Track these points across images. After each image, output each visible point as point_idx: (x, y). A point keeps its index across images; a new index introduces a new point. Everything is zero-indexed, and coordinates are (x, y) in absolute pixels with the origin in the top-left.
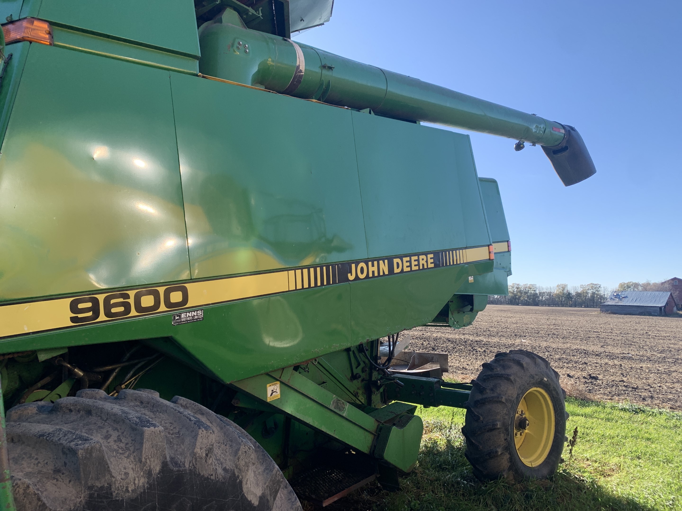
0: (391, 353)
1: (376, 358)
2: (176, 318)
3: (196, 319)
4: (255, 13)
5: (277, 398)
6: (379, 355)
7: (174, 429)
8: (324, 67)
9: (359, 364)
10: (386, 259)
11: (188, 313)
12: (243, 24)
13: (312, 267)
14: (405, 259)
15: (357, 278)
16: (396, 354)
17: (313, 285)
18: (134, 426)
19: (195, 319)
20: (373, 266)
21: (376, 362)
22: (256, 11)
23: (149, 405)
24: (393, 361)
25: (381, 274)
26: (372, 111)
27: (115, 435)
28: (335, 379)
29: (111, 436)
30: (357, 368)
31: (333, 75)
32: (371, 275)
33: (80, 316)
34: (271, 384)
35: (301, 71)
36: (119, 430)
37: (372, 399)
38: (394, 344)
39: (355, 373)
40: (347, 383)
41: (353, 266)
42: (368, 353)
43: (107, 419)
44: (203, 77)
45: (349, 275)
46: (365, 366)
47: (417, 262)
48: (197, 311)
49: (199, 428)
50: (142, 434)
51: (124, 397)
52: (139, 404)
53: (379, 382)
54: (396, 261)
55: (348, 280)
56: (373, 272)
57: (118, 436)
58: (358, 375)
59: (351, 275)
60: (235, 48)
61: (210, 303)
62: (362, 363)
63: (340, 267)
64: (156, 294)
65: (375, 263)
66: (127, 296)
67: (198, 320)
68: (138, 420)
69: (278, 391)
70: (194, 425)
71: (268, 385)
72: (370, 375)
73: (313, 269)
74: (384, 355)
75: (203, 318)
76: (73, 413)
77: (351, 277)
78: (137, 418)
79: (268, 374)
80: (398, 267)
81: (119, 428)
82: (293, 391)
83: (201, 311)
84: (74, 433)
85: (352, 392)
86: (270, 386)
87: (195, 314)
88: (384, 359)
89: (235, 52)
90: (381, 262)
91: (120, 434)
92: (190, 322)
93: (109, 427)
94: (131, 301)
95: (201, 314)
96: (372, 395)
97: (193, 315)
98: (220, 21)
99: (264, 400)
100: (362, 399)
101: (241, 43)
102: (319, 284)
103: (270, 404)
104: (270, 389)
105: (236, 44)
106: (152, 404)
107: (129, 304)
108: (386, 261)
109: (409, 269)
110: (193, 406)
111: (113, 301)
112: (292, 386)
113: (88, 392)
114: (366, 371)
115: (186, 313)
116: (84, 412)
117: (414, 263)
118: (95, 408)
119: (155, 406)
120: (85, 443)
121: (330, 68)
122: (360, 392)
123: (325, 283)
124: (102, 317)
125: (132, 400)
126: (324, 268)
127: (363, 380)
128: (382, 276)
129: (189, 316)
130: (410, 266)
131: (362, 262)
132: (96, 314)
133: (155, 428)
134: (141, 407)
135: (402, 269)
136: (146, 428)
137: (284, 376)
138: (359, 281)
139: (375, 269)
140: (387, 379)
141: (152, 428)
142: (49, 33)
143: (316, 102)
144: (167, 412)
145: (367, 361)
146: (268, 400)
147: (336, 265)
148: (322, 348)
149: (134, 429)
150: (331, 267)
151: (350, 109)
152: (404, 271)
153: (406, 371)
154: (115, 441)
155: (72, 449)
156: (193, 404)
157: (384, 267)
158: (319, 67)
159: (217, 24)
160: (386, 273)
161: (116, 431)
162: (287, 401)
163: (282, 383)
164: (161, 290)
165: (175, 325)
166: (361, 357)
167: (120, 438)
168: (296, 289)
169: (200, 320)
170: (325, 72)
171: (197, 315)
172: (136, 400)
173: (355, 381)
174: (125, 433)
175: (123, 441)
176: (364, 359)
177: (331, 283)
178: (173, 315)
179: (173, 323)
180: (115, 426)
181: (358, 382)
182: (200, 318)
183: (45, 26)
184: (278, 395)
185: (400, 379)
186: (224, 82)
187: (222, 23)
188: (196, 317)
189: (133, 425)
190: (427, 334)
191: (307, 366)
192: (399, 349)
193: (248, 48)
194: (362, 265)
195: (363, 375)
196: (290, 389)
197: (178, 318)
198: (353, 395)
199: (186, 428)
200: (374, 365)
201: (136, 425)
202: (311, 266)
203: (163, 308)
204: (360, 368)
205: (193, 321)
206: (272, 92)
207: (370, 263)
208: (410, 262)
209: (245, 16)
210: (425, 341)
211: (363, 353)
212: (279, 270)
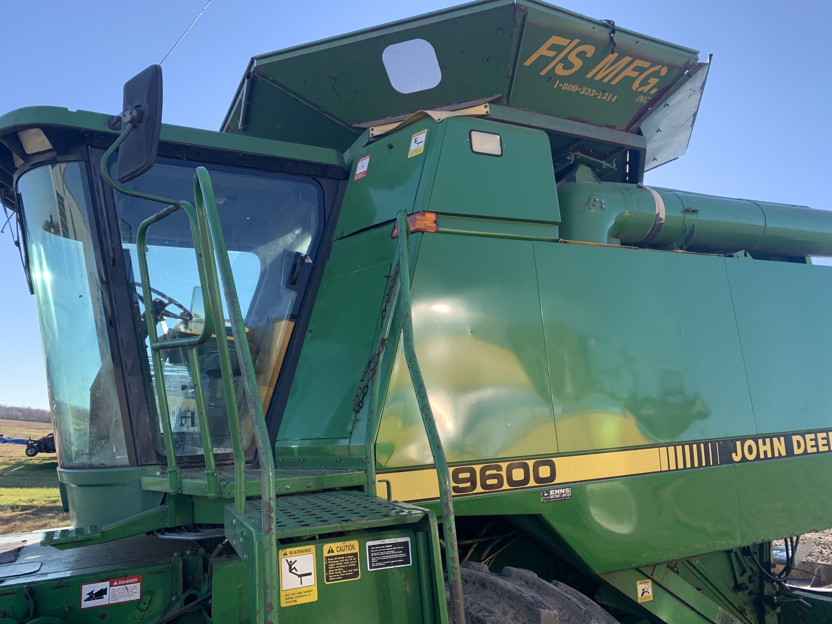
0: (790, 561)
1: (768, 565)
2: (545, 495)
3: (565, 497)
4: (609, 166)
5: (649, 600)
6: (772, 562)
7: (564, 616)
8: (687, 211)
9: (744, 571)
10: (782, 436)
11: (556, 490)
12: (596, 178)
13: (687, 444)
14: (808, 437)
15: (744, 459)
16: (796, 562)
17: (689, 465)
18: (530, 605)
19: (563, 497)
20: (764, 444)
21: (769, 572)
22: (610, 164)
23: (535, 586)
24: (793, 573)
25: (777, 455)
26: (747, 253)
27: (511, 612)
28: (712, 587)
29: (508, 613)
30: (741, 575)
31: (698, 219)
32: (762, 456)
33: (461, 486)
34: (641, 582)
35: (661, 219)
36: (515, 608)
37: (766, 620)
38: (794, 549)
39: (739, 583)
40: (730, 595)
41: (738, 443)
42: (756, 557)
43: (502, 594)
44: (564, 242)
45: (734, 455)
46: (753, 574)
47: (826, 440)
48: (565, 488)
49: (591, 619)
50: (539, 615)
51: (509, 574)
52: (524, 584)
53: (775, 598)
54: (795, 438)
55: (733, 462)
56: (765, 452)
57: (514, 614)
58: (744, 586)
59: (737, 455)
60: (591, 205)
61: (578, 480)
62: (748, 570)
63: (722, 445)
64: (526, 467)
65: (768, 440)
66: (500, 468)
67: (566, 498)
68: (532, 600)
69: (650, 591)
70: (585, 614)
71: (638, 582)
72: (761, 587)
73: (688, 446)
74: (780, 562)
75: (570, 496)
76: (469, 584)
77: (737, 458)
78: (532, 597)
79: (637, 569)
80: (799, 447)
81: (514, 605)
82: (667, 594)
83: (568, 489)
84: (479, 604)
85: (737, 607)
86: (640, 583)
87: (564, 492)
88: (780, 568)
89: (591, 210)
90: (775, 440)
91: (516, 612)
92: (558, 500)
93: (505, 604)
94: (504, 473)
95: (569, 493)
96: (766, 615)
97: (561, 493)
98: (574, 179)
99: (633, 599)
100: (751, 618)
101: (597, 200)
102: (696, 465)
103: (641, 606)
104: (640, 587)
105: (592, 202)
106: (538, 586)
107: (501, 476)
108: (782, 439)
109: (815, 450)
110: (575, 594)
111: (488, 473)
112: (667, 588)
113: (475, 565)
114: (755, 581)
115: (555, 489)
116: (479, 585)
117: (821, 442)
118: (489, 582)
119: (540, 588)
120: (491, 616)
121: (695, 211)
122: (748, 609)
123: (704, 464)
124: (479, 489)
125: (517, 579)
126: (702, 445)
127: (751, 593)
128: (777, 458)
129: (557, 494)
130: (817, 446)
131: (749, 439)
132: (474, 485)
133: (550, 610)
134: (527, 587)
135: (806, 449)
136: (542, 610)
137: (656, 574)
138: (747, 463)
139: (768, 448)
140: (786, 595)
141: (547, 610)
142: (435, 222)
143: (682, 252)
144: (554, 596)
145: (755, 568)
146: (639, 601)
147: (716, 442)
148: (704, 545)
149: (530, 609)
150: (710, 444)
151: (722, 255)
152: (808, 452)
153: (808, 588)
154: (512, 618)
155: (480, 619)
156: (575, 592)
157: (780, 447)
158: (681, 212)
159: (570, 183)
160: (784, 453)
161: (512, 608)
162: (661, 606)
163: (653, 581)
164: (531, 463)
165: (543, 502)
166: (746, 561)
167: (517, 617)
168: (669, 470)
169: (568, 499)
170: (688, 216)
171: (565, 493)
172: (521, 579)
173: (740, 593)
174: (521, 612)
175: (520, 619)
176: (750, 564)
177: (711, 464)
178: (542, 491)
179: (542, 500)
180: (510, 602)
181: (744, 595)
182: (568, 497)
183: (433, 216)
184: (649, 595)
185: (805, 598)
186: (584, 244)
187: (576, 181)
188: (564, 495)
189: (528, 604)
190: (827, 538)
191: (676, 565)
192: (800, 557)
193: (604, 204)
194: (750, 442)
195: (751, 586)
196: (664, 592)
197: (547, 494)
198: (739, 612)
199: (576, 616)
200: (767, 575)
201: (532, 604)
202: (686, 442)
203: (532, 483)
204: (746, 575)
205: (562, 499)
206: (633, 248)
207: (760, 441)
208: (816, 439)
209: (598, 170)
210: (824, 548)
211: (749, 557)
212: (649, 446)
